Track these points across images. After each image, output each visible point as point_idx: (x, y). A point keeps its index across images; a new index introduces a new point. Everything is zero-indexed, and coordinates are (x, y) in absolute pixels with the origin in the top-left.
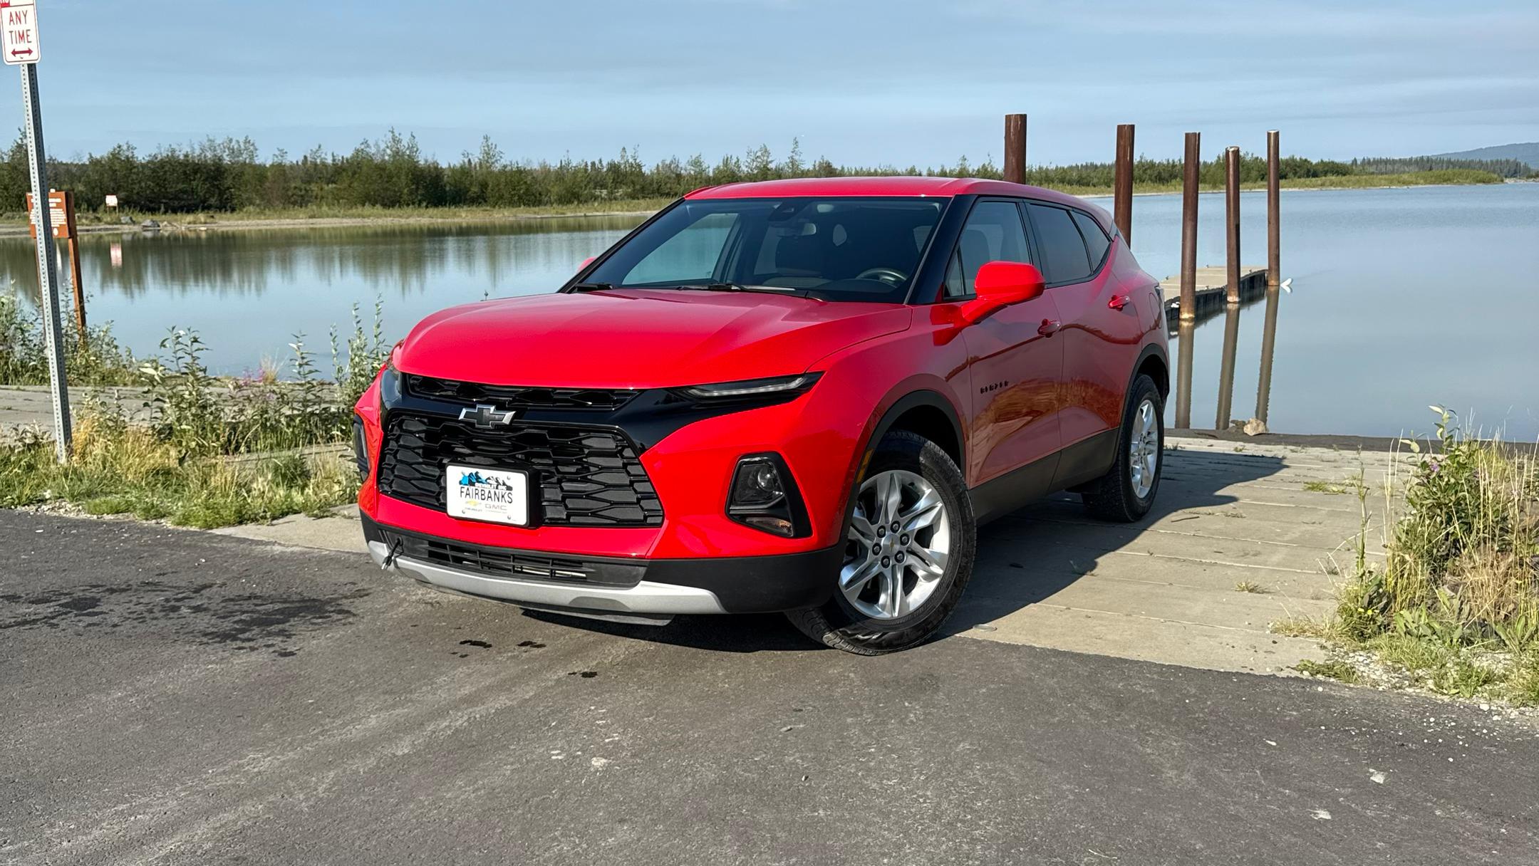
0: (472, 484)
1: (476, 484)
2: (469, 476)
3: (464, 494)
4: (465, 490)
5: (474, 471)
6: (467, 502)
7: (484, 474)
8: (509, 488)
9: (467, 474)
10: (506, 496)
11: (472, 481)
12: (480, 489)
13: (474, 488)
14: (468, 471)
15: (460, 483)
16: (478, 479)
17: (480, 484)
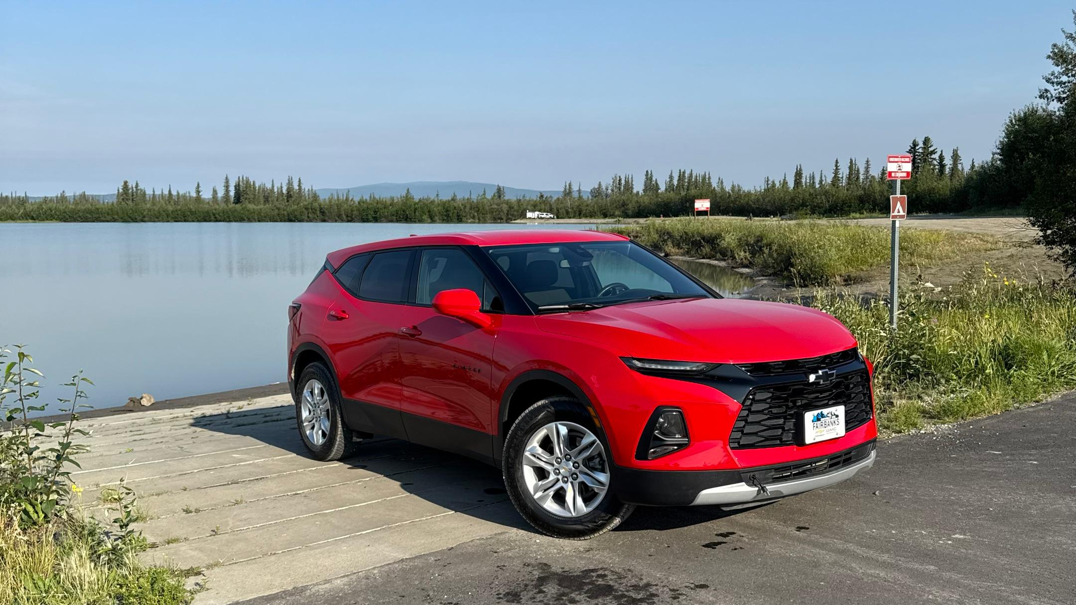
0: (819, 420)
1: (822, 419)
2: (817, 415)
3: (815, 428)
4: (815, 425)
5: (819, 411)
6: (817, 432)
7: (825, 411)
8: (837, 416)
9: (816, 415)
10: (836, 422)
11: (818, 419)
12: (823, 422)
13: (820, 422)
14: (816, 412)
15: (813, 421)
16: (822, 415)
17: (824, 419)
